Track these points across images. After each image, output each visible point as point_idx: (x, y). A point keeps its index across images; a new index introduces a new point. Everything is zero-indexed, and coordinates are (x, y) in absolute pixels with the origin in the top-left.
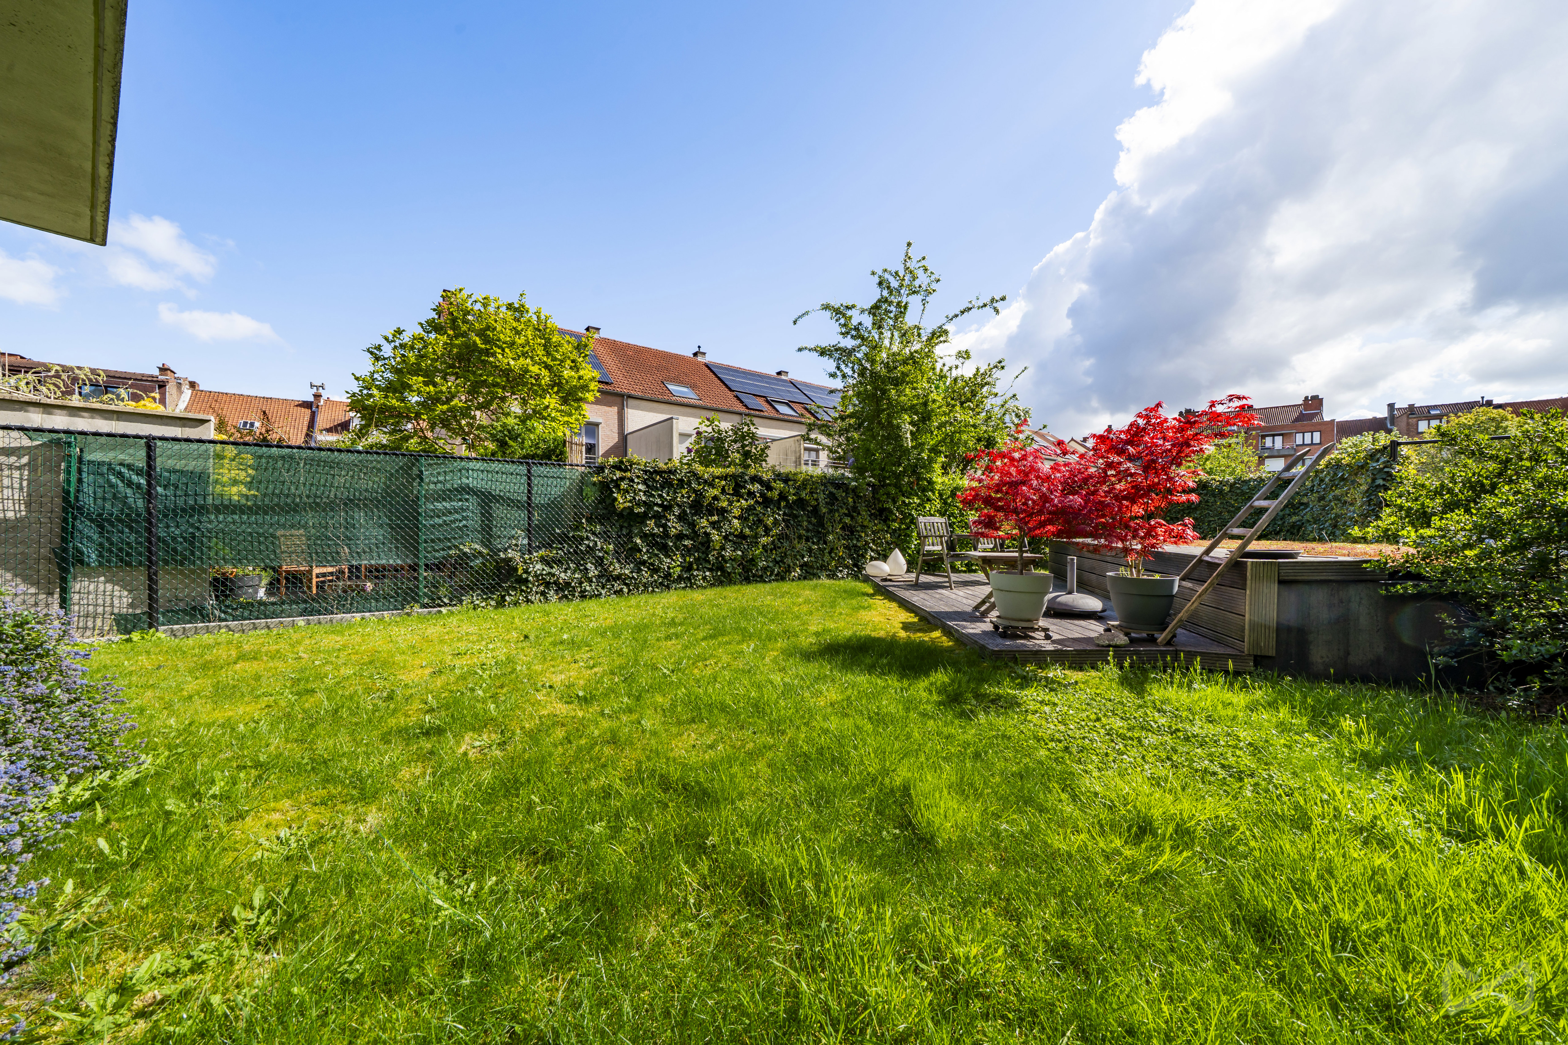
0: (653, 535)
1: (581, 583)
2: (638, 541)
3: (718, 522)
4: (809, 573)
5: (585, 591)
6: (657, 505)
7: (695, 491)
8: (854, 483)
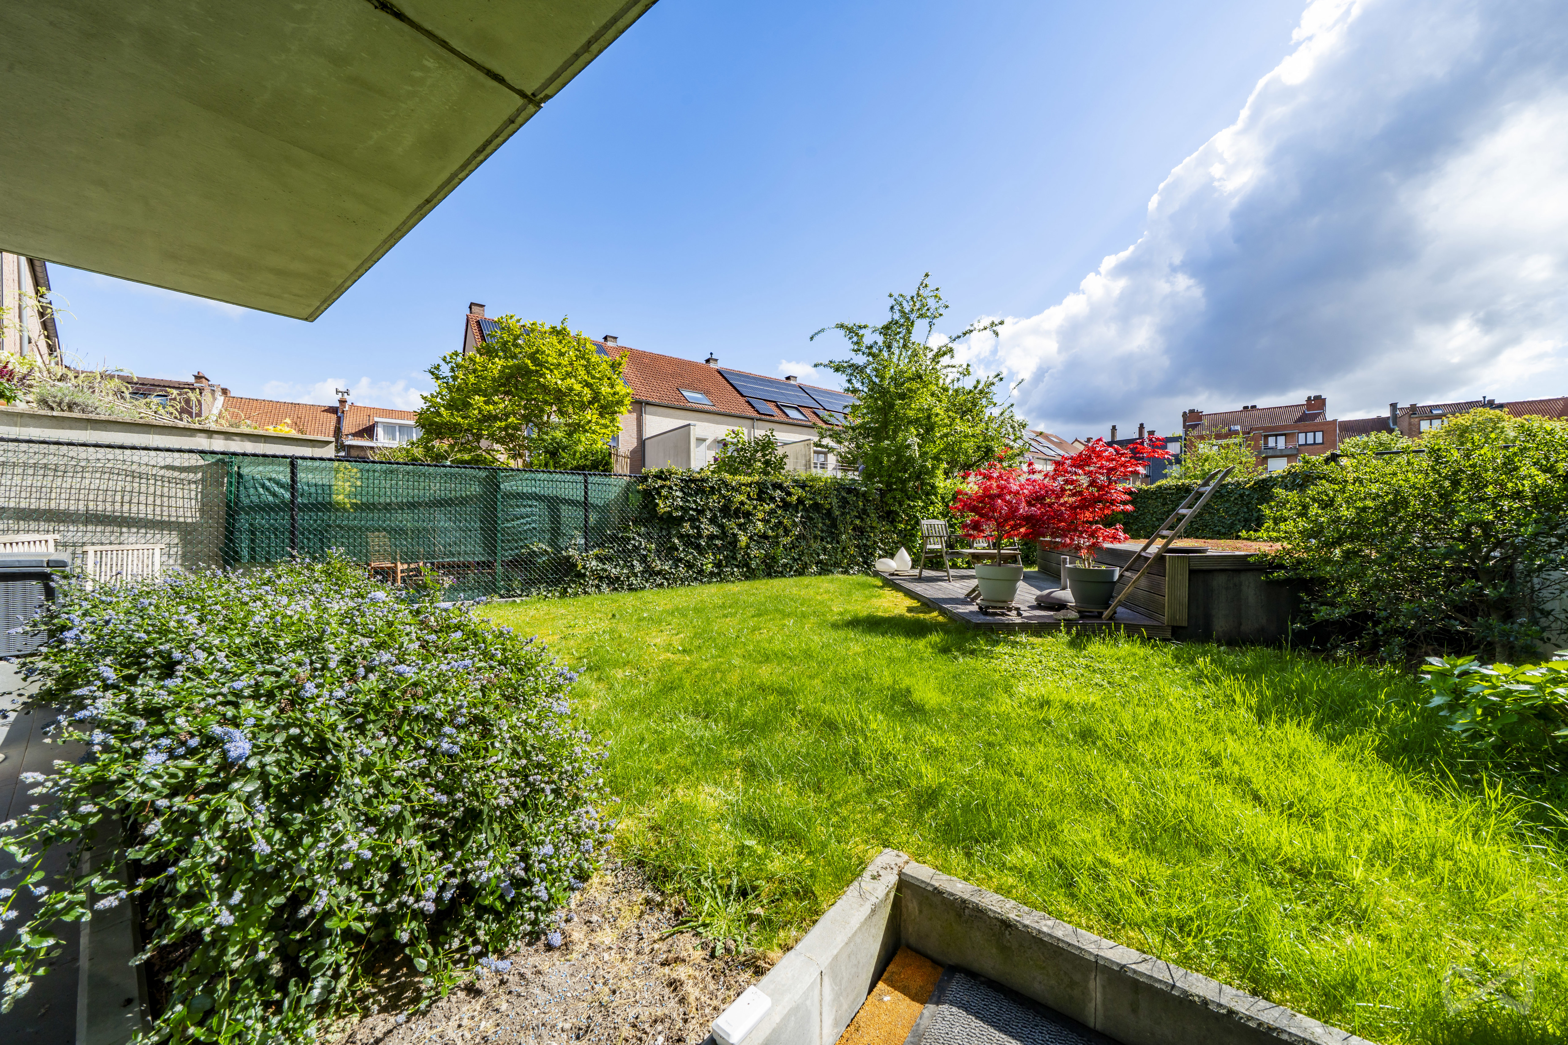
0: (688, 536)
1: (628, 578)
2: (676, 541)
3: (744, 524)
4: (824, 569)
5: (632, 584)
6: (692, 509)
7: (724, 497)
8: (864, 489)
